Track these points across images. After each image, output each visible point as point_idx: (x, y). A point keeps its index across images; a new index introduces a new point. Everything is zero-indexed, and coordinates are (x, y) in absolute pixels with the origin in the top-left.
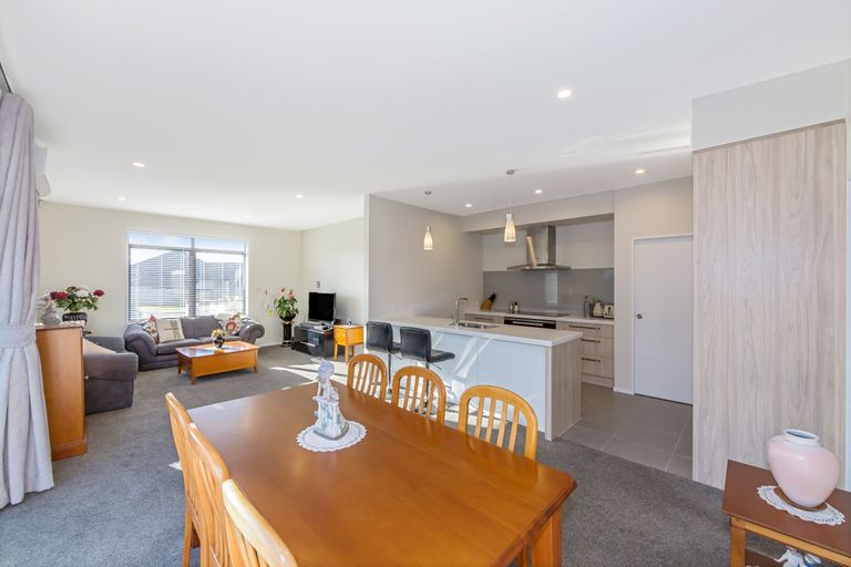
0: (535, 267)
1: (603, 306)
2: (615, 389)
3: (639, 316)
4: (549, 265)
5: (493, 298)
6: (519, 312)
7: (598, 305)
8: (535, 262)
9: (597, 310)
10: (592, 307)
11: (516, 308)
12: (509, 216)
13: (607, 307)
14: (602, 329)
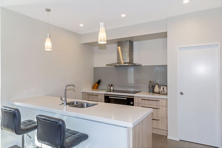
0: (122, 64)
1: (159, 87)
2: (169, 137)
3: (182, 93)
4: (129, 63)
5: (99, 82)
6: (114, 91)
7: (157, 86)
8: (122, 62)
9: (157, 89)
10: (153, 87)
11: (112, 88)
12: (102, 24)
13: (162, 87)
14: (160, 101)
